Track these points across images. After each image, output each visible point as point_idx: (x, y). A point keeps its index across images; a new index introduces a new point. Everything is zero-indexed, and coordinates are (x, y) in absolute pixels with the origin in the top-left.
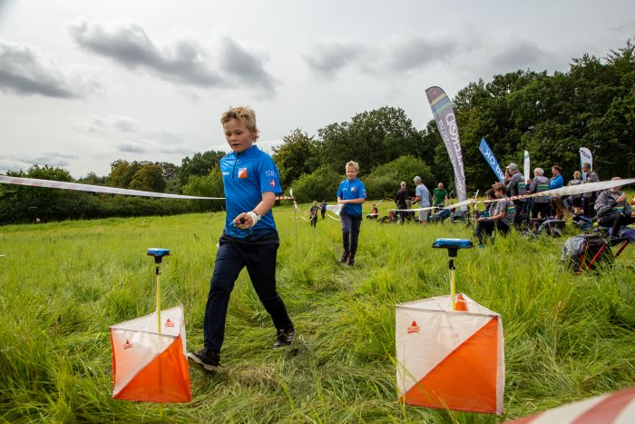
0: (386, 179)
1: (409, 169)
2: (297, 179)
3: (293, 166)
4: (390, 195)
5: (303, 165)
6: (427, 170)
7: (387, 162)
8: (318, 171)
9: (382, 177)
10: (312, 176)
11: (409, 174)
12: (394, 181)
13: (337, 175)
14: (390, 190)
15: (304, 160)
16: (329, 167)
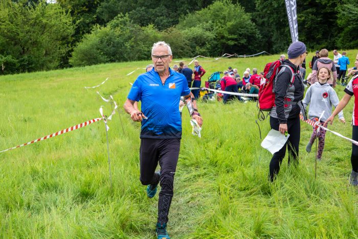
0: (197, 30)
1: (224, 18)
2: (89, 32)
3: (82, 13)
4: (203, 50)
5: (94, 13)
6: (247, 17)
7: (200, 9)
8: (114, 21)
9: (192, 28)
10: (107, 29)
11: (225, 24)
12: (208, 33)
13: (139, 26)
14: (203, 45)
15: (96, 7)
16: (127, 17)
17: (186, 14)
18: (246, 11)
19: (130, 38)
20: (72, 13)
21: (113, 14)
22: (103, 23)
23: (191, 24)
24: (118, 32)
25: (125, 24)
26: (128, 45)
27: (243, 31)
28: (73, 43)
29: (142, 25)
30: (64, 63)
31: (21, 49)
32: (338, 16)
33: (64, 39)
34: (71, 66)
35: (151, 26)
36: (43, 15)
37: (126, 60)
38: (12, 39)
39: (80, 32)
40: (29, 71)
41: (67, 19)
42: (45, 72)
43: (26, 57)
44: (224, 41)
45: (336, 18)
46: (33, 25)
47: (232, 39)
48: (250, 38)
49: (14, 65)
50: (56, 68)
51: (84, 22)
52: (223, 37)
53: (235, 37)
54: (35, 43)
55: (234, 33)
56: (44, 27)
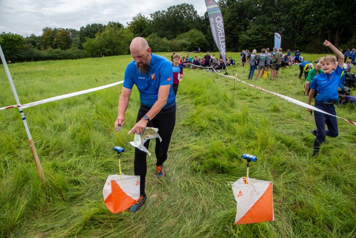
1: (195, 36)
4: (186, 49)
6: (204, 37)
7: (185, 32)
8: (150, 36)
9: (182, 40)
11: (195, 39)
13: (160, 38)
15: (143, 30)
16: (155, 34)
17: (179, 34)
18: (204, 34)
19: (156, 43)
23: (181, 38)
25: (155, 37)
31: (113, 46)
32: (239, 39)
35: (165, 38)
41: (131, 34)
42: (122, 56)
44: (194, 46)
48: (205, 45)
49: (111, 52)
53: (199, 44)
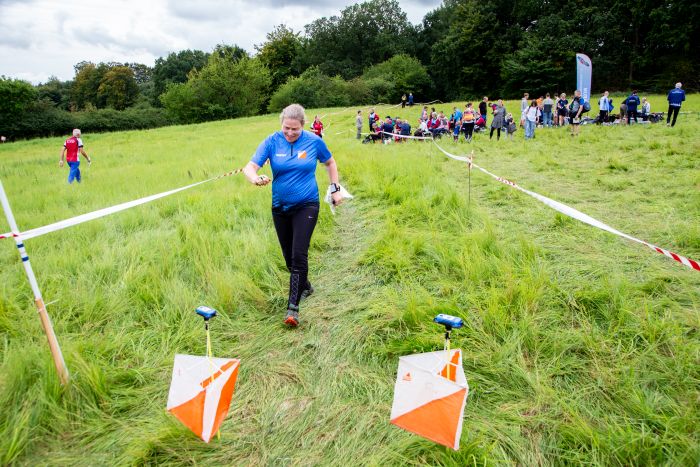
0: (379, 81)
2: (284, 83)
3: (278, 66)
4: (384, 98)
5: (289, 65)
6: (423, 70)
7: (381, 62)
8: (306, 73)
9: (375, 79)
10: (300, 79)
11: (404, 75)
12: (388, 83)
13: (327, 77)
14: (384, 93)
15: (290, 60)
16: (317, 69)
17: (369, 66)
18: (423, 64)
19: (320, 87)
20: (270, 66)
21: (305, 66)
22: (296, 74)
24: (309, 81)
25: (316, 75)
26: (318, 93)
27: (419, 82)
28: (271, 93)
29: (331, 76)
30: (263, 110)
31: (226, 99)
32: (502, 70)
33: (263, 88)
34: (269, 113)
35: (338, 77)
36: (245, 68)
37: (316, 107)
38: (219, 90)
39: (277, 82)
40: (234, 118)
41: (265, 71)
42: (246, 118)
43: (231, 105)
44: (403, 90)
45: (500, 72)
46: (237, 78)
47: (410, 89)
49: (222, 112)
50: (256, 114)
51: (279, 74)
52: (402, 87)
53: (413, 86)
54: (239, 93)
55: (412, 84)
56: (246, 79)
